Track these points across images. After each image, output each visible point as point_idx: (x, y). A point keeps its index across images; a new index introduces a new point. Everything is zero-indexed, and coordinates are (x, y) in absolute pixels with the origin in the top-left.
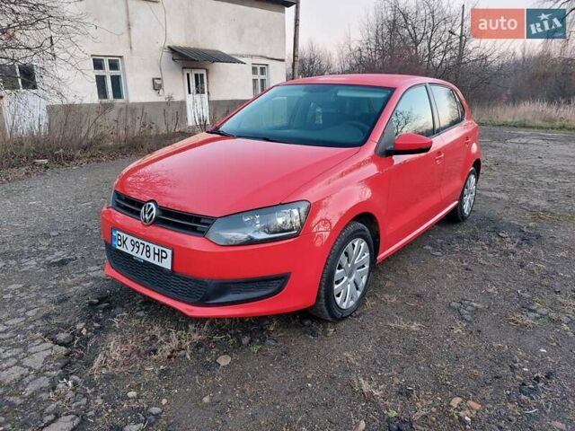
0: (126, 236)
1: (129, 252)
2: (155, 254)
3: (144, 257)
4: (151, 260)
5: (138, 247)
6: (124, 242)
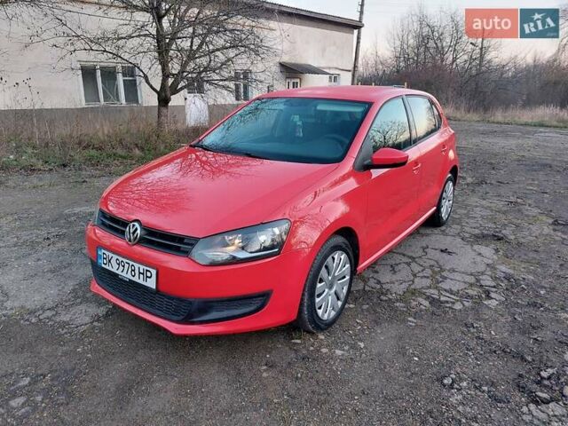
0: (111, 255)
2: (140, 273)
3: (129, 276)
4: (136, 279)
5: (124, 266)
6: (110, 261)
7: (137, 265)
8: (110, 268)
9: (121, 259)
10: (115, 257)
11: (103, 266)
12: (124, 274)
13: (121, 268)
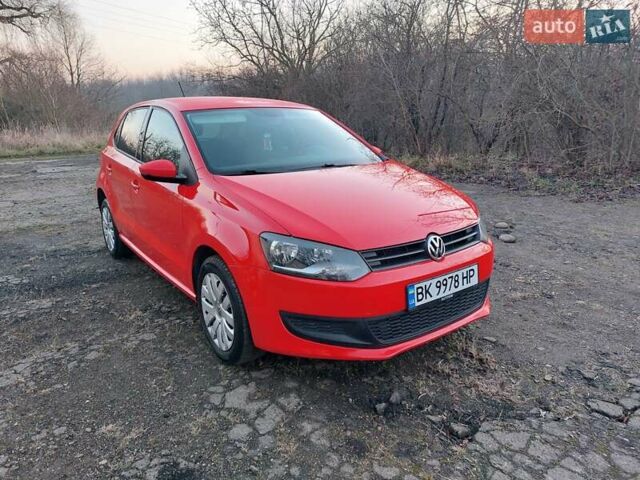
0: (427, 283)
1: (435, 298)
2: (463, 278)
3: (454, 290)
4: (461, 288)
5: (446, 285)
6: (427, 292)
7: (459, 273)
8: (429, 299)
9: (441, 279)
10: (434, 281)
11: (418, 304)
12: (448, 293)
13: (443, 288)
